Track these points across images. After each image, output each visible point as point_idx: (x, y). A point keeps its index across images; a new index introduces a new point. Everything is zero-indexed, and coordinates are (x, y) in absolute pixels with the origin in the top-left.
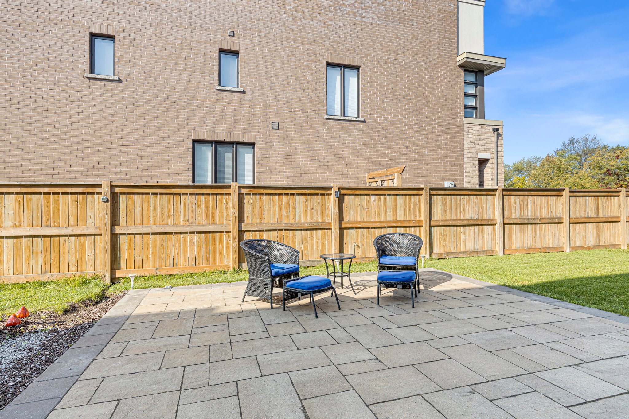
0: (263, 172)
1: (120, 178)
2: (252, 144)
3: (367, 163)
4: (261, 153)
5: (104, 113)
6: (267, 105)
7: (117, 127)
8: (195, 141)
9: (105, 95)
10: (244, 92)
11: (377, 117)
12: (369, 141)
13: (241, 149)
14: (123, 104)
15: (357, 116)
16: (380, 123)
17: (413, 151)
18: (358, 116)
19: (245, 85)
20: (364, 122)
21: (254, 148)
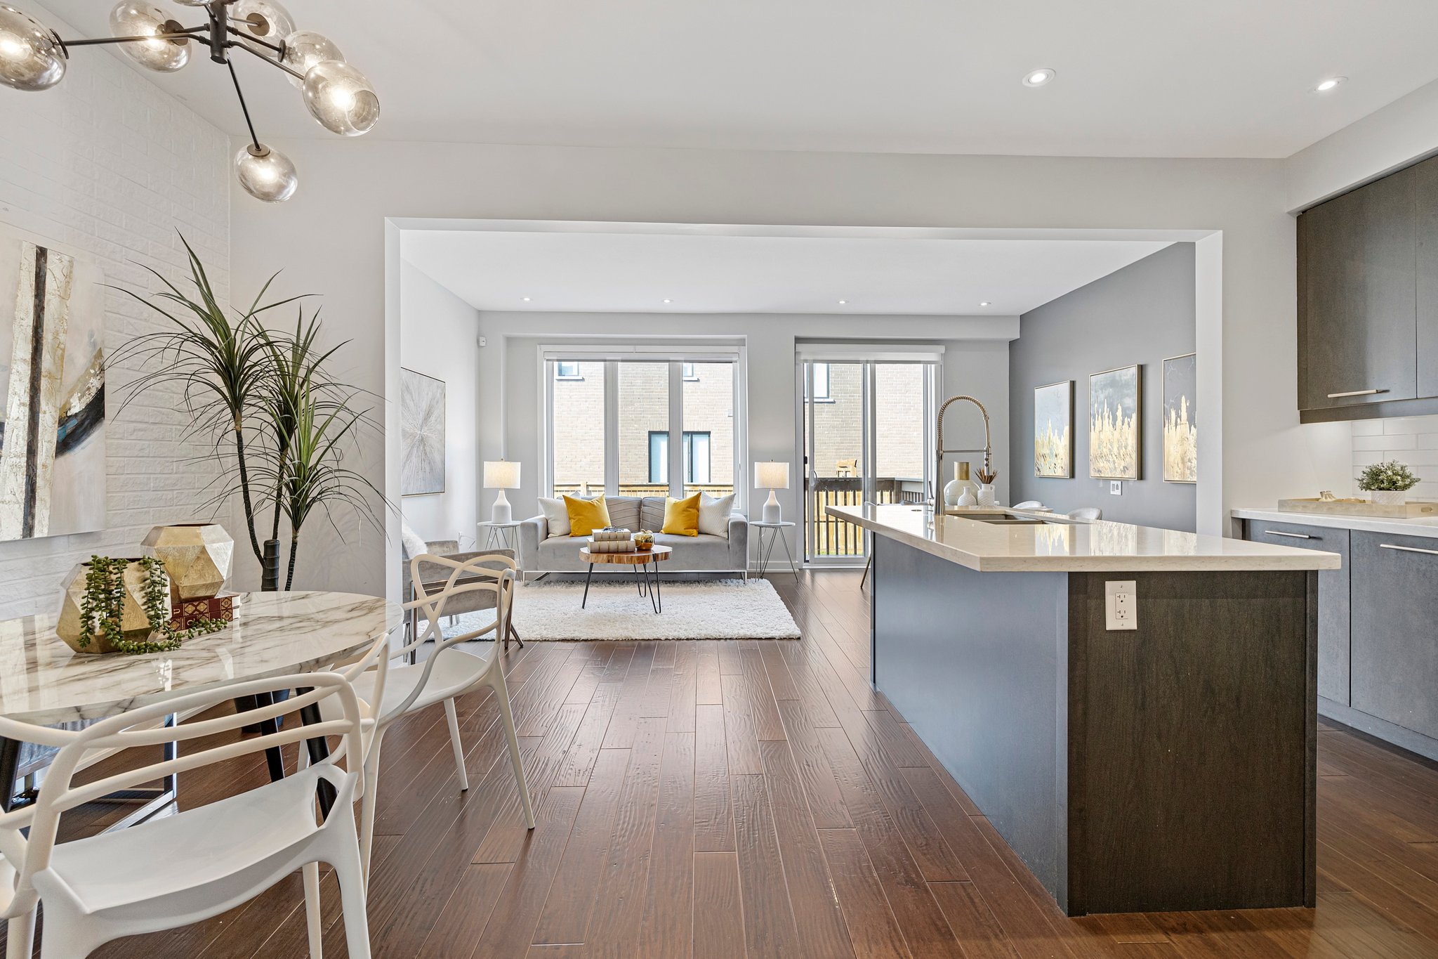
0: (719, 461)
1: (584, 470)
2: (708, 433)
3: (837, 449)
4: (716, 442)
5: (570, 410)
6: (723, 392)
7: (581, 423)
8: (651, 433)
9: (571, 394)
10: (698, 380)
11: (850, 396)
12: (840, 424)
13: (695, 438)
14: (586, 401)
15: (826, 396)
16: (853, 403)
17: (897, 434)
18: (828, 397)
19: (700, 373)
20: (834, 402)
21: (709, 436)
